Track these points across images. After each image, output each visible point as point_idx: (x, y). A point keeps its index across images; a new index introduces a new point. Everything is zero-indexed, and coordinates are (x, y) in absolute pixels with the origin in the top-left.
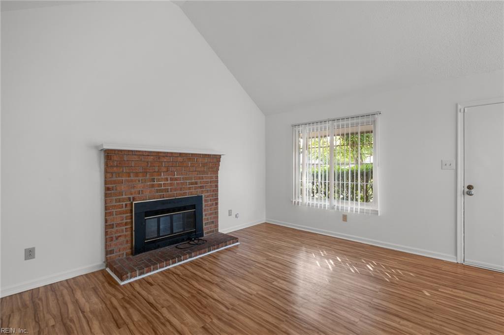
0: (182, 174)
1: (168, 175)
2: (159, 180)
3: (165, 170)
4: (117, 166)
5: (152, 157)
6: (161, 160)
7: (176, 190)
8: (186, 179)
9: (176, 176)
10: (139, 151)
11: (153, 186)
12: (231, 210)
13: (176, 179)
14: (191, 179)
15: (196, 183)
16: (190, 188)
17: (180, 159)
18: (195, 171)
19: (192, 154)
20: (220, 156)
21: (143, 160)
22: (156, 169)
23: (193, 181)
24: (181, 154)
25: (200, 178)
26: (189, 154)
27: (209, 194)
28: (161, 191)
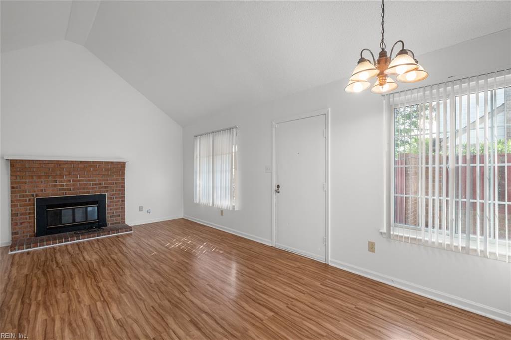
0: (85, 177)
1: (71, 178)
2: (61, 182)
3: (67, 174)
4: (20, 171)
5: (53, 165)
6: (61, 167)
7: (78, 189)
8: (89, 181)
9: (79, 179)
10: (40, 160)
11: (55, 186)
12: (142, 207)
13: (79, 181)
14: (95, 181)
15: (100, 184)
16: (93, 188)
17: (81, 165)
18: (99, 175)
19: (93, 162)
20: (124, 163)
21: (44, 166)
22: (58, 173)
23: (97, 182)
24: (81, 162)
25: (104, 180)
26: (91, 161)
27: (115, 193)
28: (63, 190)
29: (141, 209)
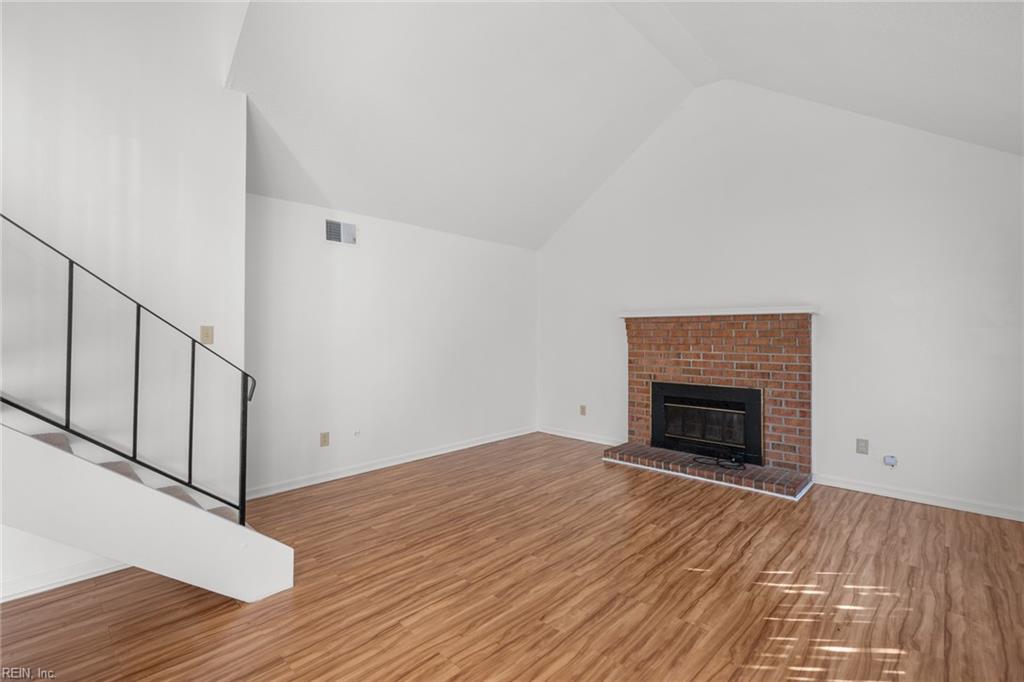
0: (723, 349)
1: (701, 350)
2: (686, 356)
3: (694, 341)
4: (636, 336)
5: (672, 324)
6: (684, 328)
7: (712, 373)
8: (731, 357)
9: (712, 352)
10: (655, 318)
11: (678, 363)
12: (864, 442)
13: (713, 357)
14: (742, 358)
15: (752, 367)
16: (738, 374)
17: (713, 325)
18: (749, 345)
19: (734, 316)
20: (809, 316)
21: (661, 328)
22: (681, 340)
23: (746, 362)
24: (713, 318)
25: (760, 358)
26: (729, 316)
27: (783, 389)
28: (689, 372)
29: (862, 447)
